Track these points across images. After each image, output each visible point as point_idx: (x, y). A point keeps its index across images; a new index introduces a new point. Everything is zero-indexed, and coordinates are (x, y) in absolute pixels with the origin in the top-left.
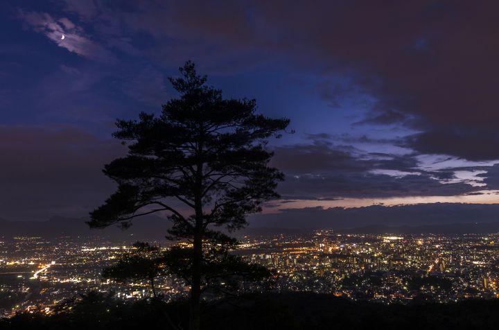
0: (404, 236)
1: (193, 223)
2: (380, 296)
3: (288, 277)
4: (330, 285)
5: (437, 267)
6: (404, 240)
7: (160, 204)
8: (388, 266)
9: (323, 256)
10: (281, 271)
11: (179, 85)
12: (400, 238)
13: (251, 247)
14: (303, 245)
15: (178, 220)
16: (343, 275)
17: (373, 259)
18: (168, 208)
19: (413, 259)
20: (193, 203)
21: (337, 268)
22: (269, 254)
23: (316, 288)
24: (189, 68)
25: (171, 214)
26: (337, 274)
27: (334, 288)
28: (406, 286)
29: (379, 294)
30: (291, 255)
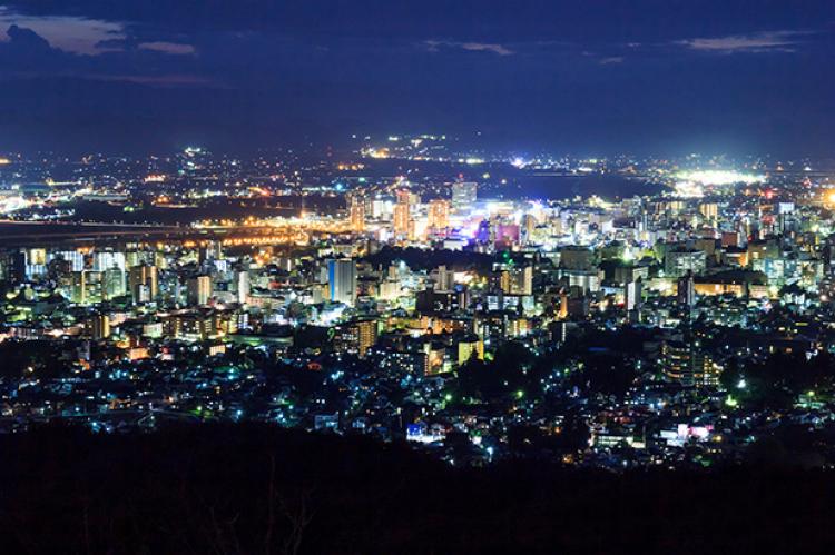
0: (768, 167)
2: (613, 441)
3: (201, 356)
4: (396, 393)
6: (766, 188)
8: (676, 305)
9: (383, 258)
10: (169, 331)
12: (750, 179)
13: (24, 213)
14: (290, 207)
17: (613, 270)
19: (788, 274)
21: (441, 316)
22: (118, 246)
23: (328, 410)
26: (438, 342)
27: (413, 409)
28: (736, 393)
29: (614, 429)
30: (230, 252)
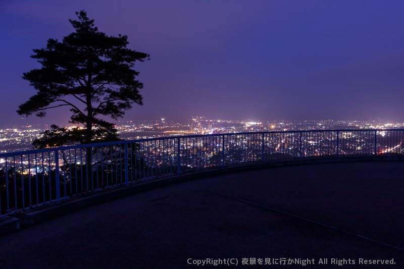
1: (86, 113)
5: (282, 146)
7: (64, 101)
11: (75, 24)
12: (258, 124)
15: (76, 112)
16: (212, 153)
18: (70, 104)
20: (86, 101)
24: (83, 14)
25: (72, 107)
26: (207, 152)
